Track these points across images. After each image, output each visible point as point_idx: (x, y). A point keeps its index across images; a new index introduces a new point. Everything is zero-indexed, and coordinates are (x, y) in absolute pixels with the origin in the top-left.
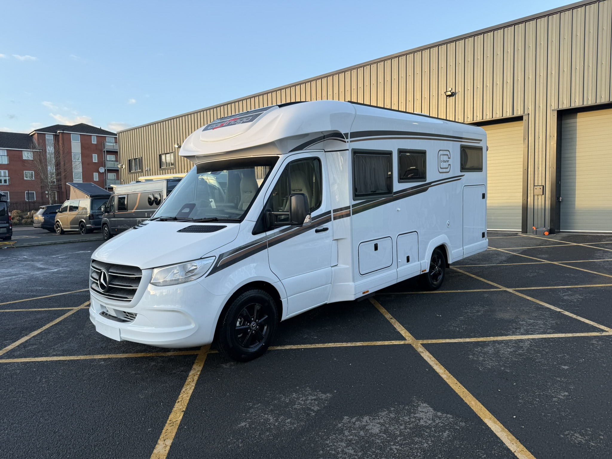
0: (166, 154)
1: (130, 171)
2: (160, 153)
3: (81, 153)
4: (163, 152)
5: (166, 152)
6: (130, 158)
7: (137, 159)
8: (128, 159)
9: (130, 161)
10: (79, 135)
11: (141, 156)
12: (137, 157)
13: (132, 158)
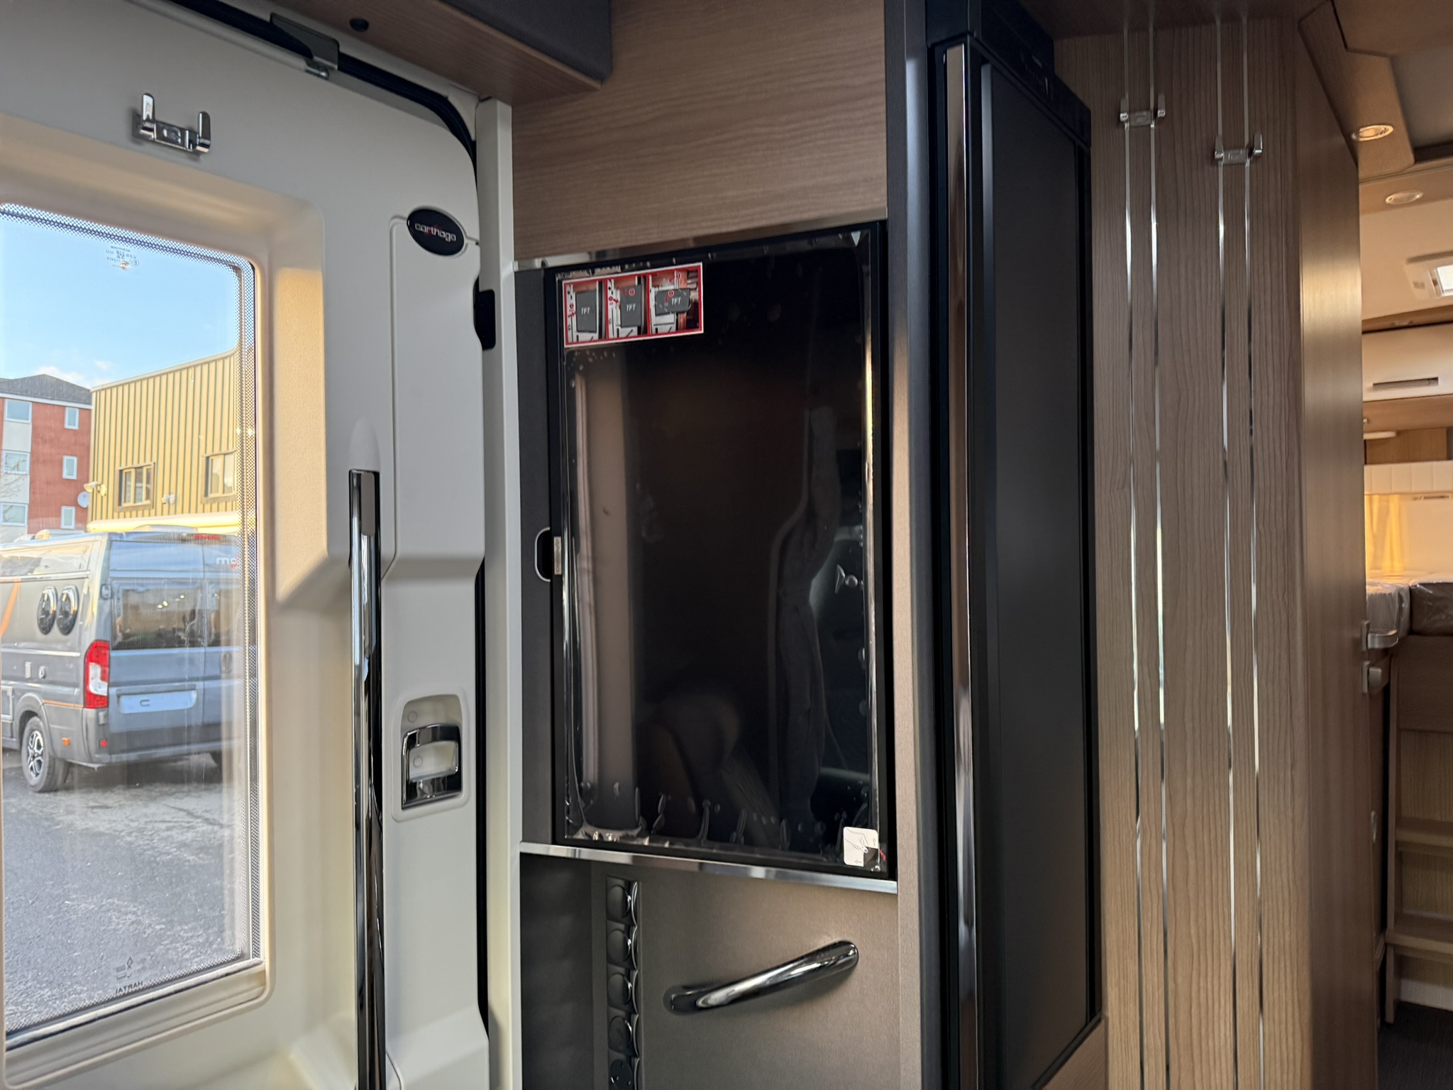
0: (225, 454)
1: (120, 504)
2: (209, 453)
3: (30, 453)
4: (217, 451)
5: (224, 450)
6: (123, 466)
7: (141, 467)
8: (118, 468)
9: (121, 471)
10: (31, 404)
11: (155, 460)
12: (142, 464)
13: (129, 465)
